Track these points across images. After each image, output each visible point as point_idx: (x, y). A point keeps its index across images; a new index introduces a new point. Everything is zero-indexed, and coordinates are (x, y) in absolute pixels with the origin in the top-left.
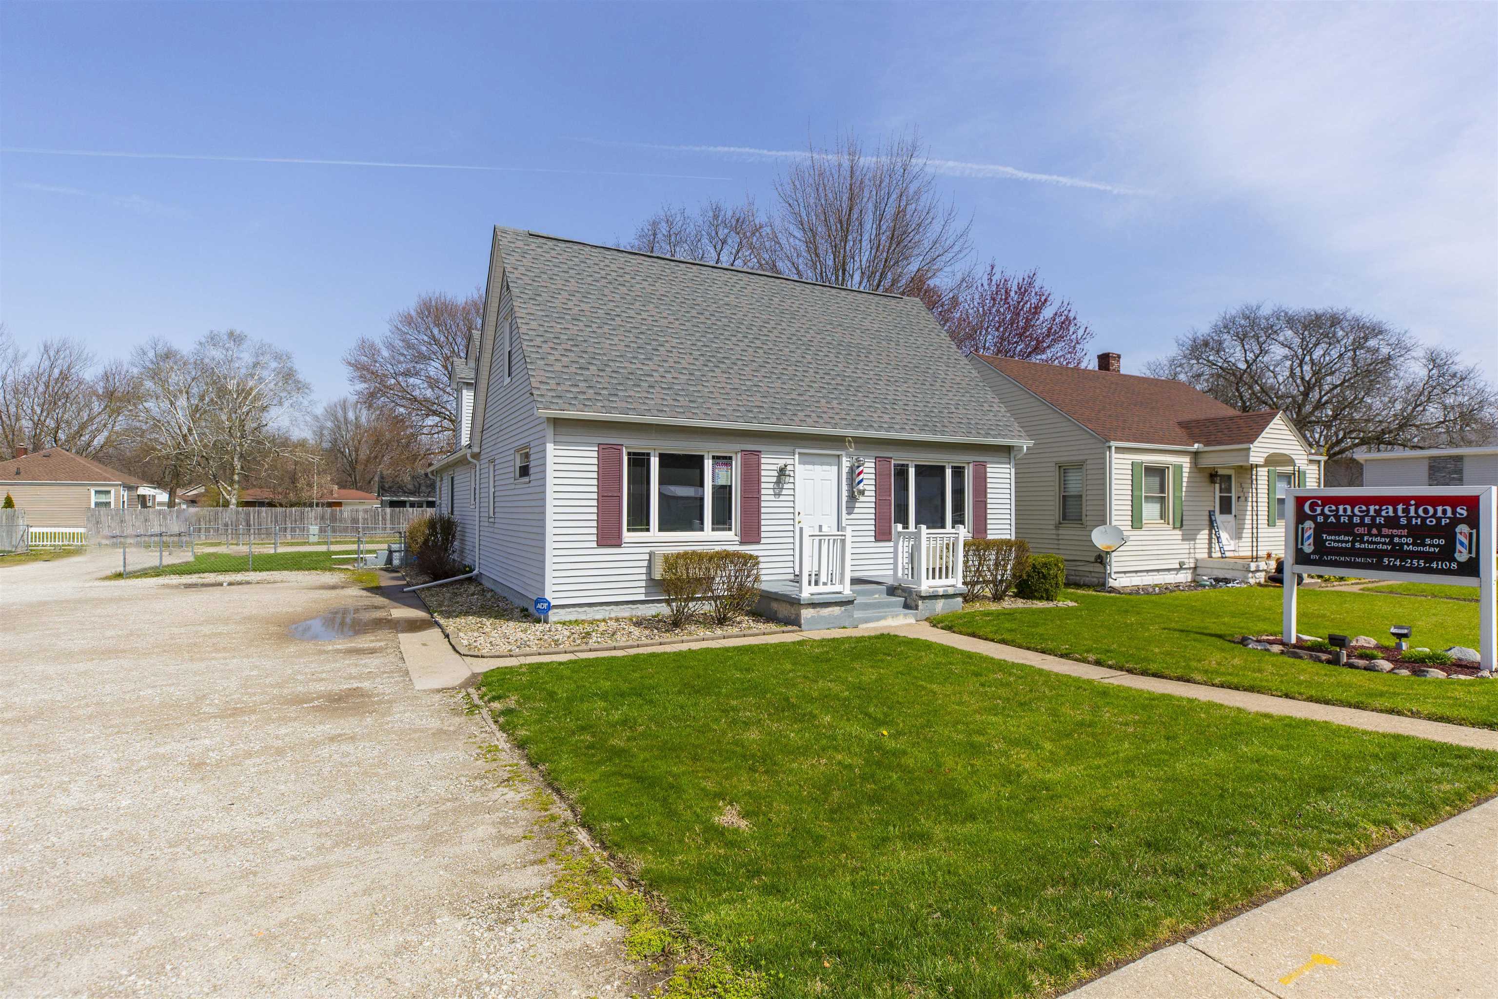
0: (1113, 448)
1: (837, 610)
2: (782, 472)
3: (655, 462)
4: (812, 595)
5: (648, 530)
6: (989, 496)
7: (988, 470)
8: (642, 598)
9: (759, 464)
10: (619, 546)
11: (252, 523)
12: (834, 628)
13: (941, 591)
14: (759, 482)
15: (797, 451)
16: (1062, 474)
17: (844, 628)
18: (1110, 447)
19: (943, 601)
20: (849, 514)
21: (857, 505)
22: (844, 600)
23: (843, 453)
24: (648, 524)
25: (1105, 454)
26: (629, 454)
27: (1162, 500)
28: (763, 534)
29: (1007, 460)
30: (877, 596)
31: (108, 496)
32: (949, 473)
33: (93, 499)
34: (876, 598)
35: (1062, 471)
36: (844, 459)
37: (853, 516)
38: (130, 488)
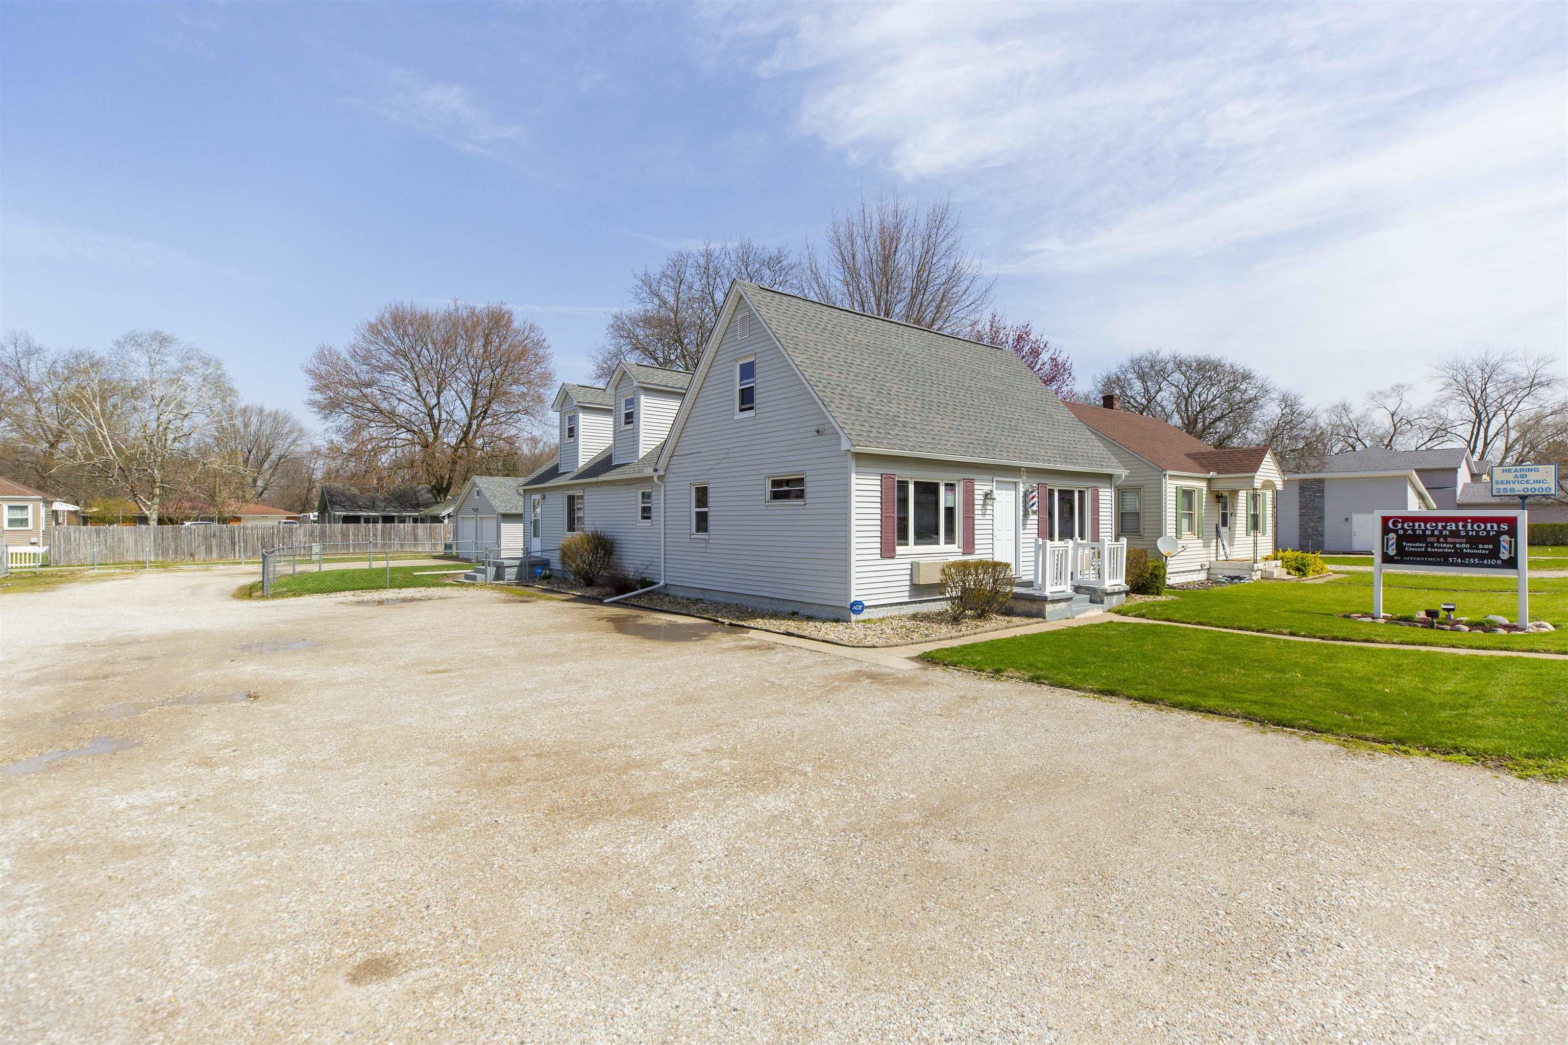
0: (1168, 476)
1: (1063, 605)
2: (988, 496)
4: (1051, 593)
5: (907, 544)
6: (1101, 514)
7: (1099, 493)
8: (907, 599)
10: (893, 557)
13: (1116, 589)
15: (995, 479)
16: (1120, 496)
17: (1068, 618)
18: (1165, 475)
19: (1117, 596)
20: (1023, 529)
21: (1028, 519)
22: (1067, 597)
23: (1020, 480)
24: (907, 539)
25: (1161, 480)
26: (897, 482)
27: (1190, 516)
28: (976, 547)
29: (1111, 486)
31: (24, 512)
33: (6, 515)
35: (1120, 493)
36: (1021, 485)
37: (1026, 531)
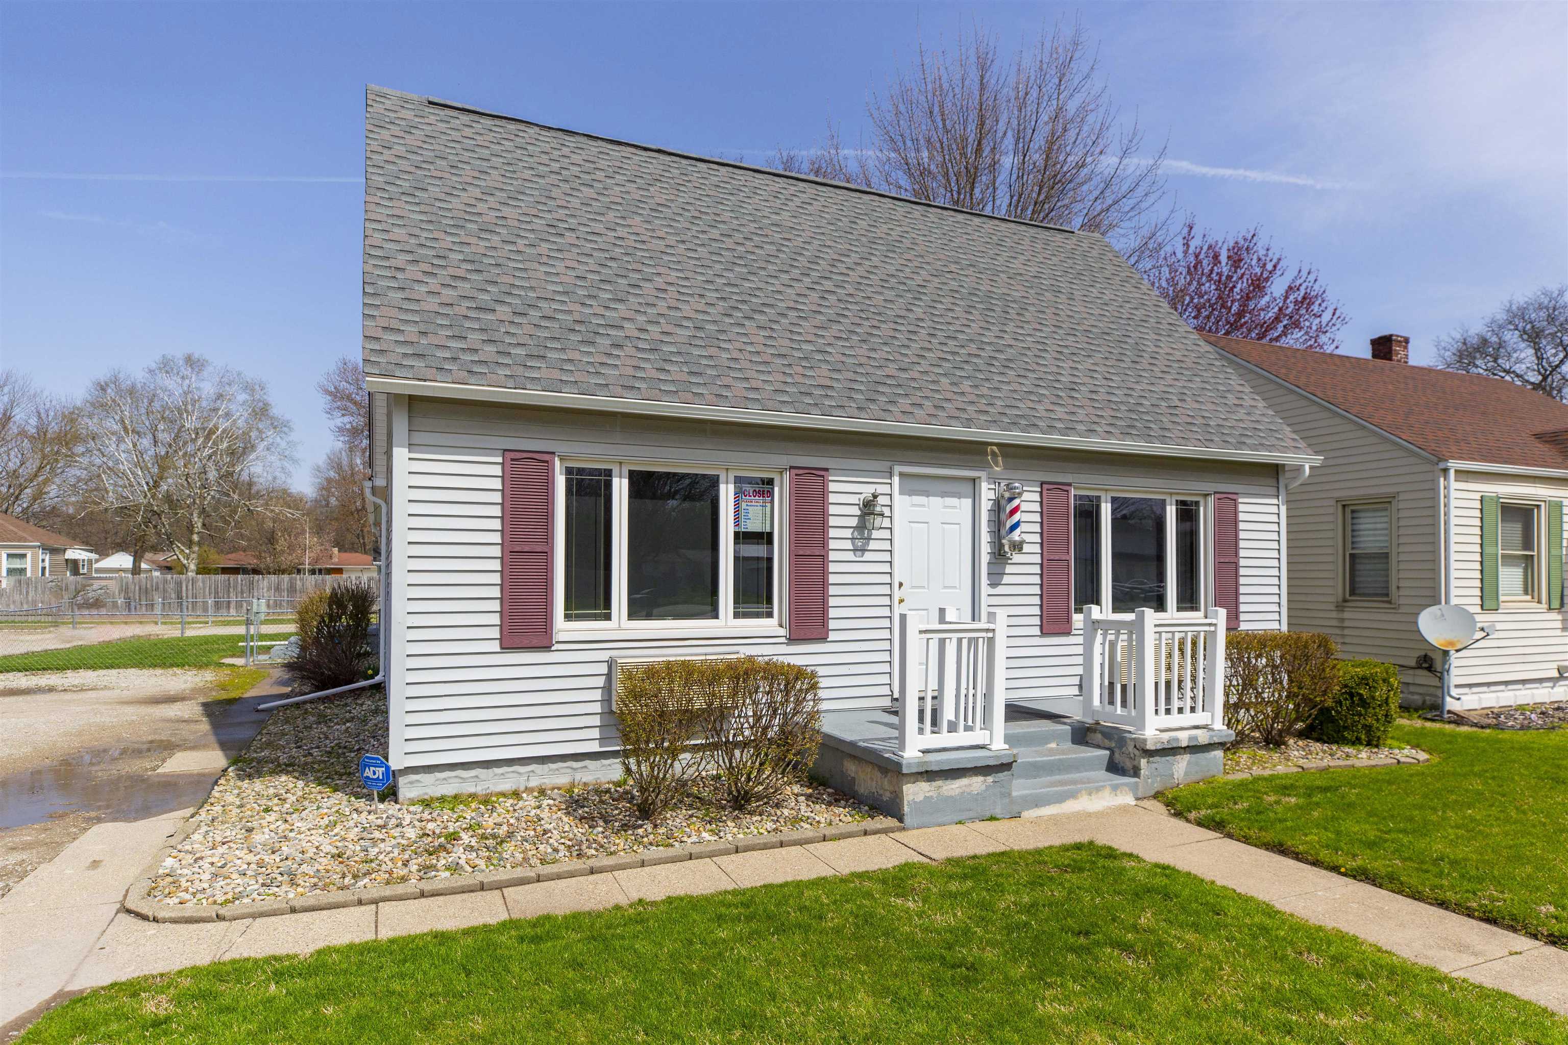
0: (1452, 472)
1: (977, 783)
2: (868, 508)
3: (620, 489)
4: (924, 752)
5: (608, 617)
6: (1242, 553)
7: (1241, 508)
8: (595, 747)
9: (824, 493)
10: (547, 648)
11: (184, 594)
12: (972, 820)
13: (1184, 738)
14: (824, 526)
15: (897, 469)
16: (1349, 520)
17: (992, 818)
18: (1445, 471)
19: (1187, 757)
20: (993, 585)
21: (1009, 569)
22: (992, 762)
23: (982, 474)
24: (608, 604)
25: (1435, 482)
26: (569, 471)
27: (1528, 562)
28: (832, 624)
29: (1273, 491)
30: (1053, 745)
31: (23, 561)
32: (1171, 513)
33: (5, 564)
34: (1051, 752)
35: (1349, 515)
36: (984, 486)
37: (1000, 590)
38: (53, 551)
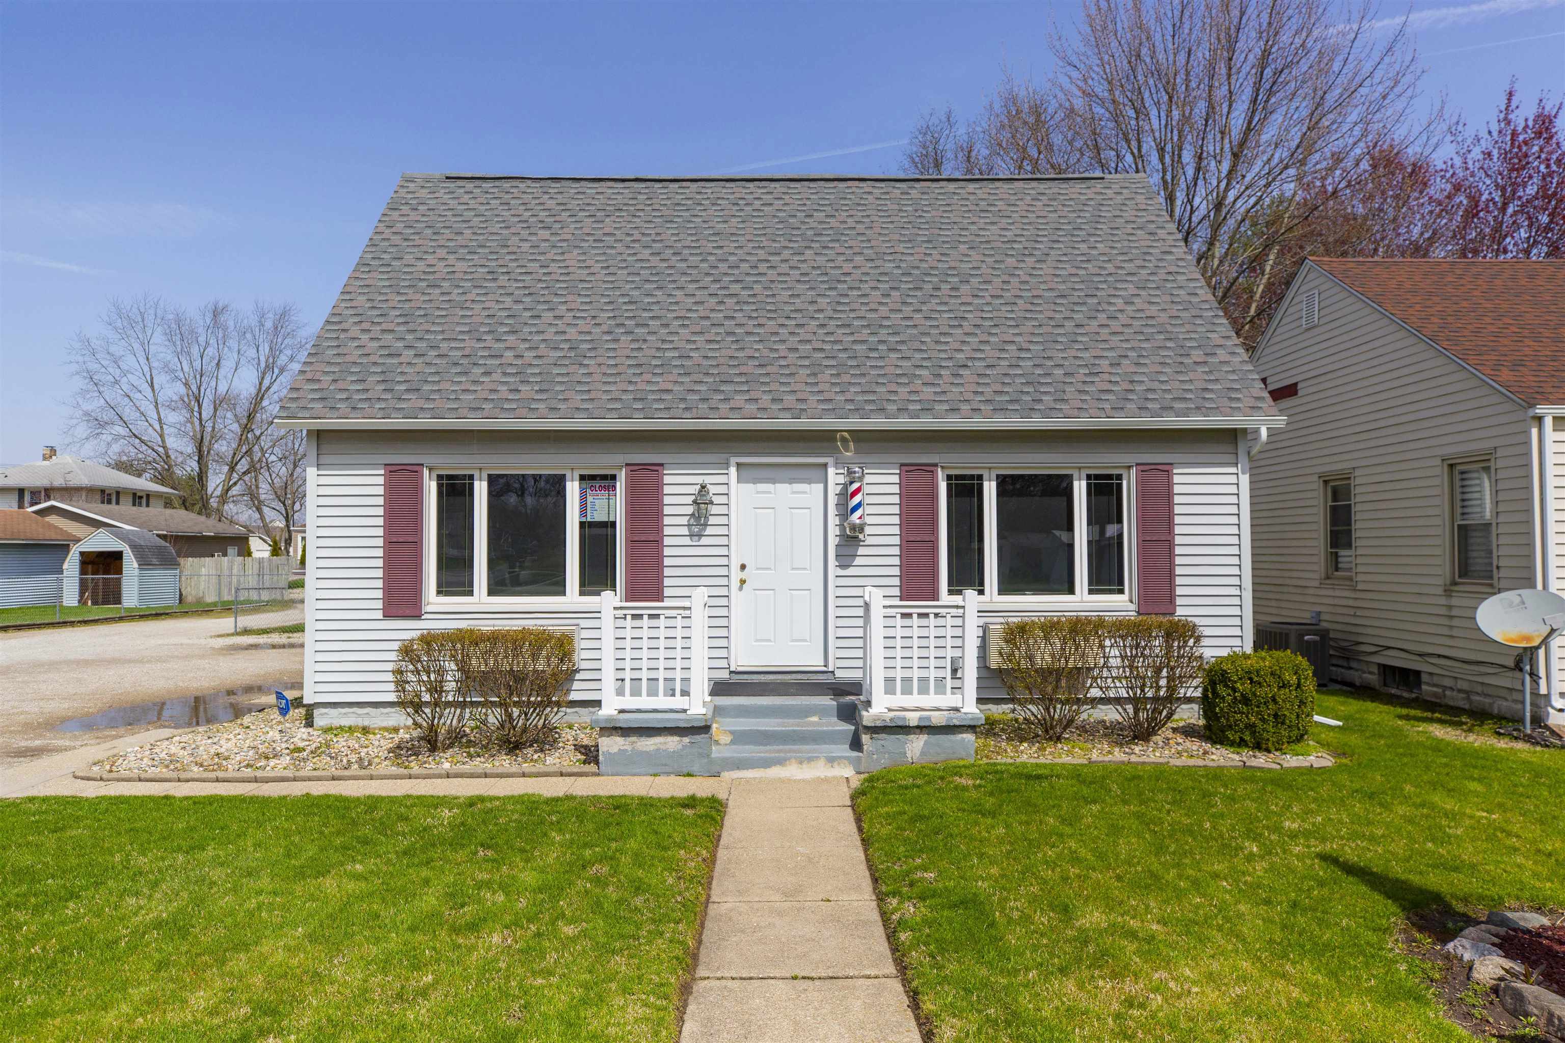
0: (1548, 422)
1: (672, 743)
3: (481, 489)
4: (622, 711)
5: (469, 594)
6: (1177, 530)
7: (1176, 479)
9: (659, 486)
10: (417, 617)
12: (668, 774)
13: (913, 718)
14: (658, 515)
15: (734, 460)
16: (1458, 483)
17: (689, 775)
18: (1540, 419)
20: (842, 566)
21: (861, 551)
23: (830, 460)
24: (471, 583)
26: (440, 477)
29: (1230, 458)
30: (815, 719)
32: (1080, 489)
34: (813, 724)
35: (1457, 477)
36: (831, 471)
37: (849, 571)
